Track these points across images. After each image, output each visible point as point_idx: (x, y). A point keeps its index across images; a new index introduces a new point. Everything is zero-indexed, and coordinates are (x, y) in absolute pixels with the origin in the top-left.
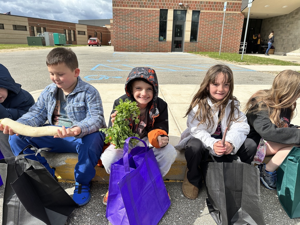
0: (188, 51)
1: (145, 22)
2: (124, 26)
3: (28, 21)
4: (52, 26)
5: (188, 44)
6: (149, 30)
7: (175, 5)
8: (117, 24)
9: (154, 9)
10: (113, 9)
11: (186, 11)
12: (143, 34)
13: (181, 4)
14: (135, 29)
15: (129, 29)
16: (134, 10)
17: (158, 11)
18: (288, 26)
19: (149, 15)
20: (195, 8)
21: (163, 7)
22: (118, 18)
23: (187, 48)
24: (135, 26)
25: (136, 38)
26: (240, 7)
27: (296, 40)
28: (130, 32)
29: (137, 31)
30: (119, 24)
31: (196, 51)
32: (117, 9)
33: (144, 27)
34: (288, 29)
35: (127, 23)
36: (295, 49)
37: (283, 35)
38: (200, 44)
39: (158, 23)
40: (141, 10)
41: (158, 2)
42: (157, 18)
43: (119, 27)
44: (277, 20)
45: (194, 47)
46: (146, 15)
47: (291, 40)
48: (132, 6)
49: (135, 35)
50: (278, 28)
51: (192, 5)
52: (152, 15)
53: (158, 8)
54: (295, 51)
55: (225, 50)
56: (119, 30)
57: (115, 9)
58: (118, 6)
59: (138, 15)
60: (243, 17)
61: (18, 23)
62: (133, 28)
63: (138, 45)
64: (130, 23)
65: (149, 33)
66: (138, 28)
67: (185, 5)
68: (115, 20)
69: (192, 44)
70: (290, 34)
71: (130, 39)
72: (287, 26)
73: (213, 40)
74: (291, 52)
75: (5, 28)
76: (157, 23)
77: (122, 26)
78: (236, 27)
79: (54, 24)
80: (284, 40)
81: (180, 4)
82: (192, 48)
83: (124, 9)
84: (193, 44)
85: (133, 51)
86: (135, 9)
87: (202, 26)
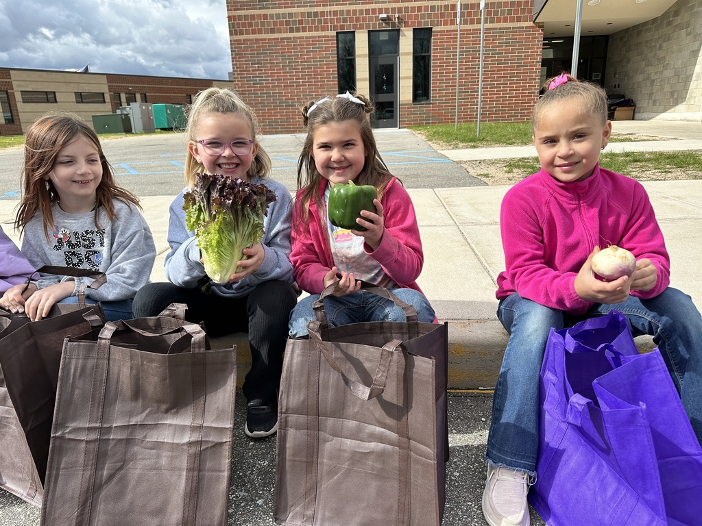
0: (411, 124)
1: (305, 65)
2: (258, 77)
3: (108, 82)
4: (160, 90)
5: (408, 108)
6: (315, 82)
7: (371, 19)
8: (242, 74)
9: (323, 33)
10: (231, 41)
11: (398, 31)
12: (301, 92)
13: (384, 15)
14: (283, 83)
15: (271, 83)
16: (278, 39)
17: (332, 36)
18: (660, 48)
19: (313, 48)
20: (420, 23)
21: (342, 27)
22: (243, 61)
23: (406, 118)
24: (282, 76)
25: (287, 103)
26: (530, 11)
27: (679, 79)
28: (271, 90)
29: (287, 86)
30: (247, 74)
31: (429, 123)
32: (240, 40)
33: (302, 75)
34: (661, 54)
35: (265, 70)
36: (676, 103)
37: (651, 70)
38: (438, 107)
39: (335, 64)
40: (294, 38)
41: (330, 16)
42: (331, 54)
43: (247, 81)
44: (639, 34)
45: (425, 114)
46: (306, 48)
47: (666, 80)
48: (272, 31)
49: (284, 96)
50: (641, 54)
51: (410, 17)
52: (318, 48)
53: (331, 30)
54: (677, 107)
55: (500, 117)
56: (248, 87)
57: (235, 41)
58: (241, 33)
59: (288, 49)
60: (539, 34)
61: (86, 88)
62: (277, 80)
63: (291, 119)
64: (270, 70)
65: (315, 88)
66: (289, 79)
67: (395, 18)
68: (236, 64)
69: (417, 108)
70: (666, 67)
71: (274, 106)
72: (658, 46)
73: (470, 95)
74: (669, 111)
75: (58, 100)
76: (332, 64)
77: (253, 77)
78: (523, 59)
79: (165, 84)
80: (653, 81)
81: (381, 16)
82: (419, 117)
83: (256, 39)
84: (420, 107)
85: (282, 132)
86: (279, 37)
87: (440, 63)
